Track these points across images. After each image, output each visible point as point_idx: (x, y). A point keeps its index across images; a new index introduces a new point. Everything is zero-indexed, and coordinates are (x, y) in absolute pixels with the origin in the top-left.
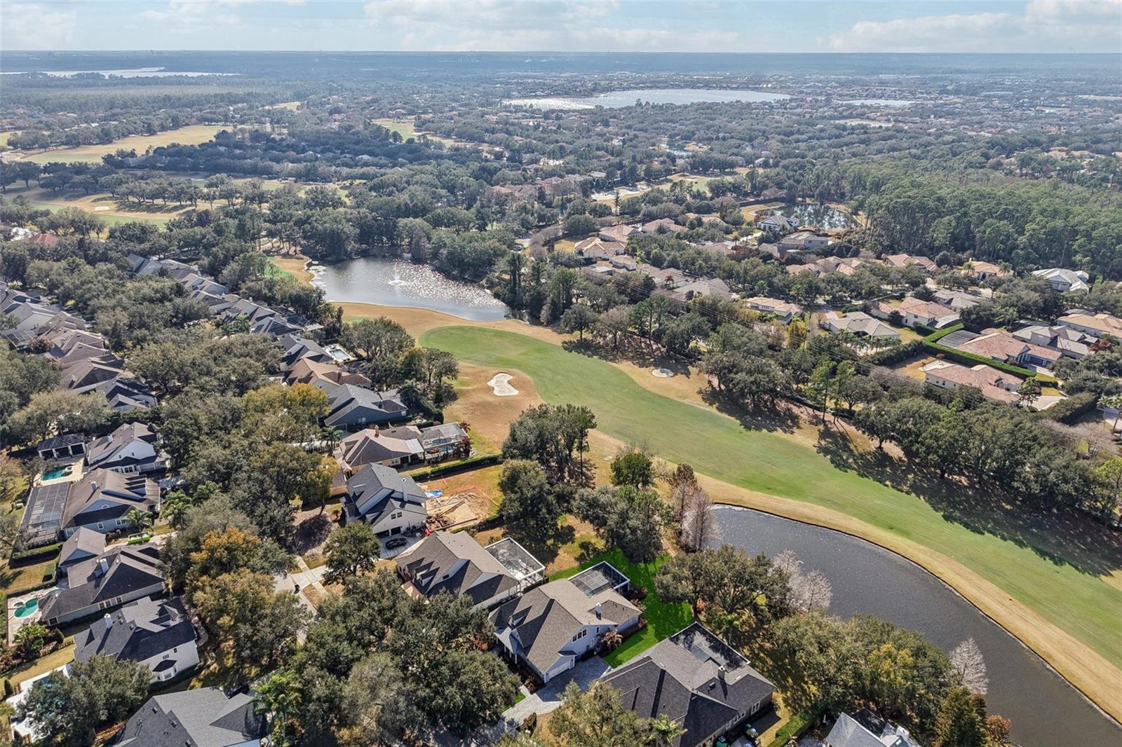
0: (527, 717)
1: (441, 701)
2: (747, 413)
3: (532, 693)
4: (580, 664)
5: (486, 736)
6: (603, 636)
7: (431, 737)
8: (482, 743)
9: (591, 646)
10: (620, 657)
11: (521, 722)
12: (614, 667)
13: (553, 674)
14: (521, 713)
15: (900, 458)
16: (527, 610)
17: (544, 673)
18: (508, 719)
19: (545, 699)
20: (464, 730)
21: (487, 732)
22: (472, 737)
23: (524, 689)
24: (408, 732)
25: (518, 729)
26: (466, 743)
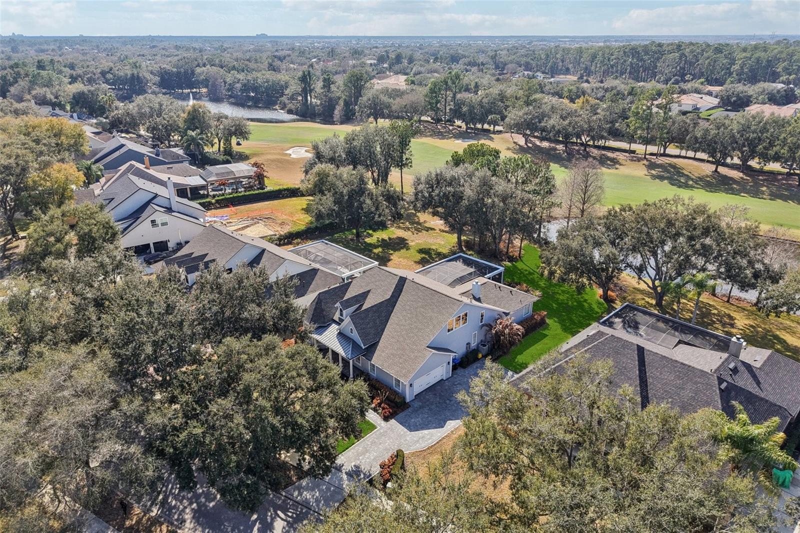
0: (386, 458)
1: (198, 431)
2: (563, 159)
3: (386, 419)
4: (460, 371)
5: (306, 504)
6: (490, 327)
7: (188, 516)
8: (298, 519)
9: (473, 345)
10: (520, 359)
11: (376, 471)
12: (517, 373)
13: (421, 385)
14: (372, 455)
15: (742, 178)
16: (365, 295)
17: (405, 381)
18: (348, 467)
19: (412, 428)
20: (253, 488)
21: (307, 495)
22: (277, 508)
23: (372, 416)
24: (137, 510)
25: (371, 482)
26: (262, 520)
